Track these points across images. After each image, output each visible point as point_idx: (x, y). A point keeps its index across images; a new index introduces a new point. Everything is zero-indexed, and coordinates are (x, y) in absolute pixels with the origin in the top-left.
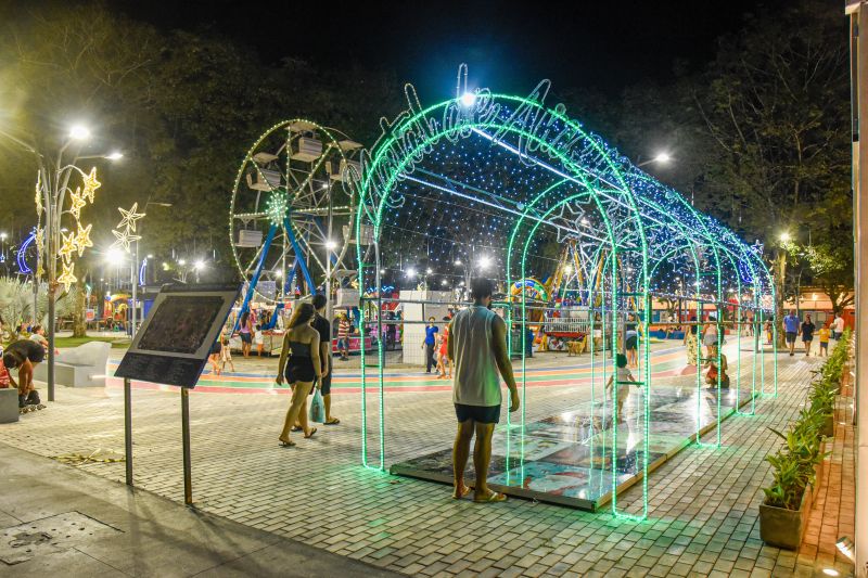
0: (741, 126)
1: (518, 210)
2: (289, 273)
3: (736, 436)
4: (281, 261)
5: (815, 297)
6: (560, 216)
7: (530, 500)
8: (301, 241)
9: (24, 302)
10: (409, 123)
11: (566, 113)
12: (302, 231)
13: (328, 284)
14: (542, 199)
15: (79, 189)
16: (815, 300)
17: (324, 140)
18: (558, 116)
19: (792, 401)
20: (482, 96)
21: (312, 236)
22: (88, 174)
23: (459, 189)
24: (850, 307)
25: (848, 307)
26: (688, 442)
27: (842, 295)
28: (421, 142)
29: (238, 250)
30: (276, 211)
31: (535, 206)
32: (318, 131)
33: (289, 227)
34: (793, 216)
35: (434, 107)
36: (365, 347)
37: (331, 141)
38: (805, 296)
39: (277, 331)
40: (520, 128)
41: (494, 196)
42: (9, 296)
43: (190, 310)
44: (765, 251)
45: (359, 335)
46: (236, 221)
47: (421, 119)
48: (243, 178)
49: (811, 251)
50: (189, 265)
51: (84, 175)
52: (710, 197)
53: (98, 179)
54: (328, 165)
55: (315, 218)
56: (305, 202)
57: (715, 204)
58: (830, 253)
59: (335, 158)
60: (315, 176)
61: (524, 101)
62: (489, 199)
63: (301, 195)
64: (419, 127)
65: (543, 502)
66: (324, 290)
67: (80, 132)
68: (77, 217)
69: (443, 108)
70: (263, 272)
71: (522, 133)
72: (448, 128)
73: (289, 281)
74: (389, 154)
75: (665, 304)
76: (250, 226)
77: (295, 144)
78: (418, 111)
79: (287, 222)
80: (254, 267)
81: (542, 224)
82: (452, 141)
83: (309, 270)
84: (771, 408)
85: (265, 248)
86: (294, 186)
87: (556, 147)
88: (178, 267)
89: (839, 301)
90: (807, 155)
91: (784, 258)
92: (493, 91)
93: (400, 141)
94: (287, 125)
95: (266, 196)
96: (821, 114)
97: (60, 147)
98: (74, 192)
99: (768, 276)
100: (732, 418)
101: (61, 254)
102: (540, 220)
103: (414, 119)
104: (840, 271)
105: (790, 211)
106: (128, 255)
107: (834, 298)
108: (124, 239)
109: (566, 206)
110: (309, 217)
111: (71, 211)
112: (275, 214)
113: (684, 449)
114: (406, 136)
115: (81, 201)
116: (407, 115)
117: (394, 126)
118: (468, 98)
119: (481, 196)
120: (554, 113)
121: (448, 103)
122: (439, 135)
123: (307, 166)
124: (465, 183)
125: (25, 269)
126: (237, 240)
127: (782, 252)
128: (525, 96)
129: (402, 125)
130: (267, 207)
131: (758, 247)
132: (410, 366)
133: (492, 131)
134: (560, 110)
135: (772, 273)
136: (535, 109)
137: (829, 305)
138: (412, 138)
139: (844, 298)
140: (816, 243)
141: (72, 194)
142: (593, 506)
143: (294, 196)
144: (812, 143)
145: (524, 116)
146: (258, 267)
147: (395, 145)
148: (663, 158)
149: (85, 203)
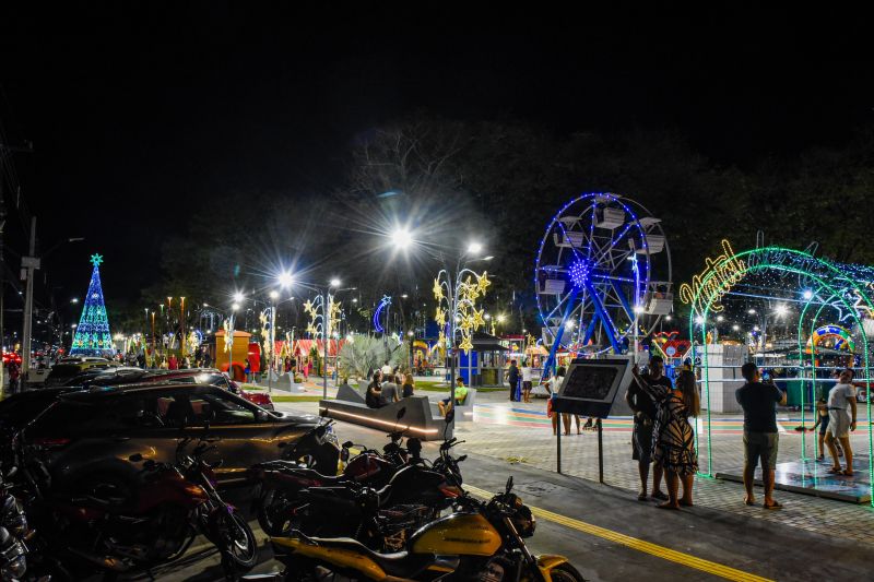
11: (829, 261)
18: (824, 263)
22: (481, 276)
28: (733, 274)
35: (742, 254)
51: (478, 276)
53: (488, 279)
61: (802, 254)
67: (474, 247)
69: (748, 254)
72: (751, 267)
74: (713, 280)
77: (600, 214)
79: (588, 284)
82: (754, 274)
92: (781, 247)
93: (720, 272)
114: (723, 270)
116: (723, 257)
117: (715, 264)
121: (751, 252)
122: (745, 270)
125: (379, 329)
128: (802, 251)
129: (721, 263)
136: (809, 258)
149: (478, 295)
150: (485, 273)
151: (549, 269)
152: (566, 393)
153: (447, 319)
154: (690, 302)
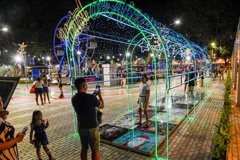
0: (201, 12)
1: (128, 42)
3: (200, 113)
5: (220, 60)
6: (142, 43)
7: (127, 150)
10: (78, 13)
11: (134, 6)
14: (136, 38)
16: (221, 61)
18: (131, 7)
19: (216, 97)
23: (105, 37)
24: (230, 63)
25: (229, 63)
26: (185, 117)
27: (228, 59)
28: (83, 21)
31: (134, 40)
34: (216, 38)
35: (86, 6)
38: (217, 60)
40: (117, 13)
41: (119, 38)
44: (207, 48)
47: (82, 12)
49: (221, 48)
52: (192, 33)
57: (193, 35)
58: (226, 48)
61: (118, 1)
62: (117, 39)
64: (82, 14)
65: (132, 151)
69: (89, 6)
71: (118, 15)
72: (92, 15)
74: (73, 26)
75: (179, 63)
78: (81, 8)
81: (136, 46)
82: (93, 19)
84: (210, 100)
87: (131, 20)
88: (42, 59)
89: (227, 61)
90: (220, 20)
91: (213, 50)
93: (76, 20)
96: (225, 7)
99: (208, 55)
100: (198, 105)
102: (136, 45)
103: (80, 12)
104: (229, 54)
105: (215, 37)
107: (225, 60)
108: (21, 53)
109: (144, 40)
113: (183, 120)
114: (78, 18)
116: (77, 10)
117: (74, 15)
119: (114, 39)
121: (91, 4)
124: (107, 34)
127: (212, 49)
129: (76, 14)
131: (205, 48)
133: (107, 14)
134: (132, 5)
135: (209, 54)
136: (122, 4)
137: (224, 62)
138: (80, 19)
139: (228, 60)
140: (222, 46)
142: (149, 154)
144: (221, 16)
145: (119, 7)
147: (75, 22)
148: (178, 22)
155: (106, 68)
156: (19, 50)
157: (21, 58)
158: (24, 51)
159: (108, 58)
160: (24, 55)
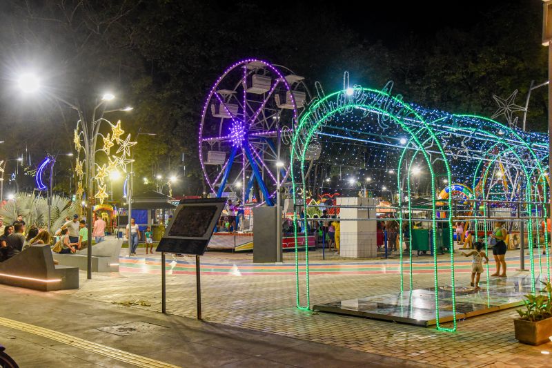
2: (248, 184)
4: (242, 175)
7: (392, 322)
8: (257, 158)
9: (38, 212)
10: (318, 103)
12: (258, 151)
13: (278, 194)
15: (109, 134)
17: (273, 76)
18: (398, 101)
20: (358, 89)
21: (265, 154)
22: (115, 125)
23: (355, 135)
28: (325, 114)
29: (208, 167)
30: (237, 135)
32: (268, 68)
33: (247, 148)
35: (331, 95)
36: (309, 244)
37: (279, 77)
39: (239, 232)
40: (378, 107)
41: (381, 137)
42: (27, 207)
43: (198, 214)
45: (304, 235)
46: (205, 144)
47: (325, 101)
48: (209, 110)
50: (165, 180)
51: (112, 126)
53: (122, 128)
54: (277, 97)
55: (268, 140)
56: (260, 127)
59: (282, 90)
60: (267, 105)
61: (380, 92)
62: (378, 140)
63: (256, 121)
64: (324, 105)
66: (276, 198)
67: (108, 97)
68: (108, 153)
69: (336, 96)
70: (227, 185)
71: (380, 109)
72: (339, 107)
73: (248, 192)
74: (308, 121)
76: (215, 148)
77: (249, 80)
78: (323, 97)
79: (245, 144)
80: (219, 181)
82: (342, 114)
83: (264, 183)
85: (228, 165)
86: (250, 113)
88: (156, 181)
92: (363, 86)
93: (314, 113)
94: (243, 64)
95: (228, 123)
97: (95, 106)
98: (106, 137)
101: (96, 178)
102: (418, 149)
103: (321, 101)
106: (125, 174)
108: (122, 162)
110: (263, 139)
111: (103, 150)
112: (235, 137)
114: (317, 111)
115: (111, 143)
116: (317, 99)
117: (310, 105)
118: (349, 91)
119: (371, 139)
120: (396, 99)
121: (339, 92)
122: (335, 111)
123: (260, 97)
125: (41, 186)
126: (205, 159)
128: (380, 90)
129: (315, 104)
130: (229, 132)
132: (345, 259)
133: (364, 107)
134: (399, 98)
136: (386, 96)
138: (321, 111)
141: (104, 138)
142: (426, 323)
143: (250, 122)
146: (223, 180)
147: (311, 116)
149: (113, 144)
150: (119, 122)
151: (210, 140)
152: (172, 233)
153: (84, 169)
154: (290, 143)
155: (348, 209)
156: (117, 152)
157: (121, 173)
158: (129, 155)
159: (352, 181)
160: (129, 165)
